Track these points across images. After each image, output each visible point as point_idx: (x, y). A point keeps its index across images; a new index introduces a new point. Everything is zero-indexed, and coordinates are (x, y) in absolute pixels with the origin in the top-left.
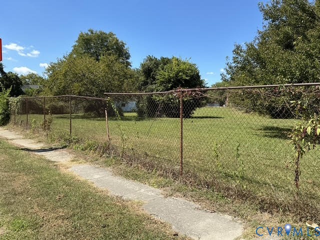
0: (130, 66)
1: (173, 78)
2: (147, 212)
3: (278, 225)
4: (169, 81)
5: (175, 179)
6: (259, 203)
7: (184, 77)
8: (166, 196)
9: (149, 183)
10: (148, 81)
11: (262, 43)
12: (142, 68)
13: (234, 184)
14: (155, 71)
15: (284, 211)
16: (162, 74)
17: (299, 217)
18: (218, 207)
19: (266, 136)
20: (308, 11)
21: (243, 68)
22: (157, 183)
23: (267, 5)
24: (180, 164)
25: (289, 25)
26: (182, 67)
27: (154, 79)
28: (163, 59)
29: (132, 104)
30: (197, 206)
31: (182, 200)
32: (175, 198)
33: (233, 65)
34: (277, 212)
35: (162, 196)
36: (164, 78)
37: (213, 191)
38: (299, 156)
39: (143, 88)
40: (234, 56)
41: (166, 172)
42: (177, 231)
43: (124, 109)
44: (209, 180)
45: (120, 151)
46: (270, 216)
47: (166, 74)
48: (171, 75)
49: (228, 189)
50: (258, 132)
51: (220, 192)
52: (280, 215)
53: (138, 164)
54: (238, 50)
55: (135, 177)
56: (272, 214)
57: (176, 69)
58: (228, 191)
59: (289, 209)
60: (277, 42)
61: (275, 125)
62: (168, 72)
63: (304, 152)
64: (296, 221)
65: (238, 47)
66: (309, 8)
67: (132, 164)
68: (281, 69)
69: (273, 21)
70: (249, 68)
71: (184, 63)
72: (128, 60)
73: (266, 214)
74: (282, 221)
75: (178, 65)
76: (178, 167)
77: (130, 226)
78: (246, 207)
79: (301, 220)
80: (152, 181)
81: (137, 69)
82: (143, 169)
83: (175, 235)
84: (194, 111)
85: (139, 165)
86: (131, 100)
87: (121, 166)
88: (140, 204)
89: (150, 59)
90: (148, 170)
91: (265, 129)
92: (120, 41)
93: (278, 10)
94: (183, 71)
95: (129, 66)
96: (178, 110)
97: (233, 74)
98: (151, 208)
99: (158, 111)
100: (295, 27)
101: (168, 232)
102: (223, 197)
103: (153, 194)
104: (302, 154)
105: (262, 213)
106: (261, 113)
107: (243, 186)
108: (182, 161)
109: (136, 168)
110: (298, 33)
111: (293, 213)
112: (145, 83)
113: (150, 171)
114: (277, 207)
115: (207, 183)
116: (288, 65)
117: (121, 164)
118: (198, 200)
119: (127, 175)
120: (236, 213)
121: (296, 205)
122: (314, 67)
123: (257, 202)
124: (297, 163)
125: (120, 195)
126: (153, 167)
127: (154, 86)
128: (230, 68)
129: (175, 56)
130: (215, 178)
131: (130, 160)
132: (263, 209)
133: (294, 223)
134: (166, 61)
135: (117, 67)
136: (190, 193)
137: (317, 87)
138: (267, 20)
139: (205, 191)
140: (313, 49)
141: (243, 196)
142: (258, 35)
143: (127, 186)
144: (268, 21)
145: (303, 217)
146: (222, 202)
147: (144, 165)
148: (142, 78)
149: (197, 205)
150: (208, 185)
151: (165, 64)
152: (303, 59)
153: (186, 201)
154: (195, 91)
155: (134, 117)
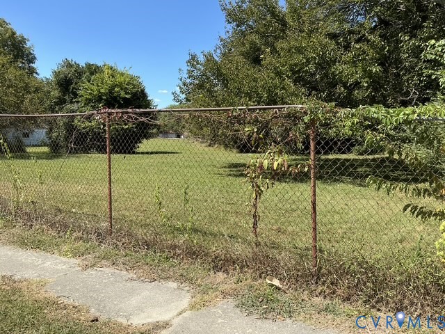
0: (37, 73)
1: (106, 94)
2: (52, 294)
3: (234, 286)
4: (99, 99)
5: (101, 242)
6: (212, 261)
7: (123, 94)
8: (85, 268)
9: (60, 251)
10: (66, 97)
11: (224, 55)
12: (55, 77)
13: (181, 240)
14: (76, 84)
15: (242, 268)
16: (87, 89)
17: (258, 273)
18: (160, 273)
19: (230, 175)
20: (278, 16)
21: (200, 86)
22: (71, 250)
23: (230, 3)
24: (109, 220)
25: (257, 32)
26: (119, 79)
27: (76, 95)
28: (89, 66)
29: (40, 134)
30: (130, 276)
31: (109, 270)
32: (99, 269)
33: (188, 81)
34: (234, 270)
35: (80, 268)
36: (90, 94)
37: (155, 252)
38: (257, 196)
39: (57, 108)
40: (189, 68)
41: (87, 233)
42: (97, 315)
43: (26, 141)
44: (150, 238)
45: (11, 205)
46: (225, 276)
47: (95, 88)
48: (102, 91)
49: (174, 247)
50: (222, 171)
51: (164, 252)
52: (237, 273)
53: (42, 224)
54: (193, 61)
55: (37, 245)
56: (228, 273)
57: (109, 81)
58: (173, 249)
59: (246, 264)
60: (242, 54)
61: (242, 161)
62: (98, 86)
63: (262, 191)
64: (256, 279)
65: (194, 57)
66: (280, 12)
67: (32, 226)
68: (246, 89)
69: (238, 26)
70: (208, 86)
71: (122, 74)
72: (33, 65)
73: (221, 274)
74: (239, 281)
75: (113, 77)
76: (104, 225)
77: (22, 317)
78: (196, 269)
79: (260, 277)
80: (65, 248)
81: (47, 79)
82: (50, 232)
83: (92, 321)
84: (140, 145)
85: (44, 226)
86: (38, 126)
87: (14, 230)
88: (41, 284)
89: (69, 65)
90: (59, 233)
91: (230, 167)
92: (18, 34)
93: (243, 11)
94: (120, 85)
95: (35, 75)
96: (103, 141)
97: (189, 93)
98: (59, 288)
99: (71, 142)
100: (264, 35)
101: (83, 318)
102: (167, 258)
103: (64, 267)
104: (260, 195)
105: (215, 273)
106: (226, 146)
107: (193, 241)
108: (111, 215)
109: (39, 231)
110: (267, 44)
111: (252, 268)
112: (61, 102)
113: (61, 234)
114: (234, 263)
115: (146, 242)
116: (254, 84)
117: (15, 226)
118: (133, 268)
119: (23, 243)
120: (183, 278)
121: (255, 258)
122: (283, 88)
123: (210, 260)
124: (255, 205)
125: (9, 274)
126: (66, 227)
127: (75, 107)
128: (185, 84)
129: (107, 63)
130: (157, 234)
131: (30, 219)
132: (216, 268)
133: (253, 281)
134: (93, 70)
135: (12, 74)
136: (121, 260)
137: (275, 110)
138: (231, 23)
139: (144, 253)
140: (283, 66)
141: (192, 253)
142: (219, 43)
143: (22, 260)
144: (232, 25)
145: (263, 273)
146: (165, 265)
147: (52, 226)
148: (56, 93)
149: (132, 275)
150: (148, 245)
151: (92, 74)
152: (272, 78)
153: (116, 271)
154: (127, 113)
155: (44, 153)
